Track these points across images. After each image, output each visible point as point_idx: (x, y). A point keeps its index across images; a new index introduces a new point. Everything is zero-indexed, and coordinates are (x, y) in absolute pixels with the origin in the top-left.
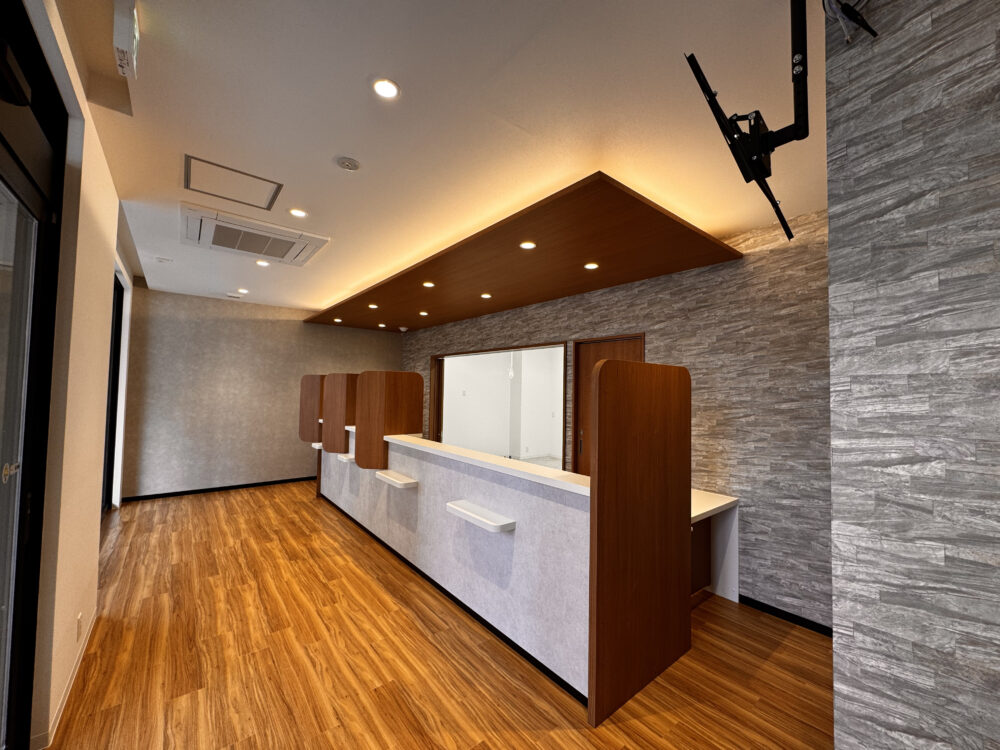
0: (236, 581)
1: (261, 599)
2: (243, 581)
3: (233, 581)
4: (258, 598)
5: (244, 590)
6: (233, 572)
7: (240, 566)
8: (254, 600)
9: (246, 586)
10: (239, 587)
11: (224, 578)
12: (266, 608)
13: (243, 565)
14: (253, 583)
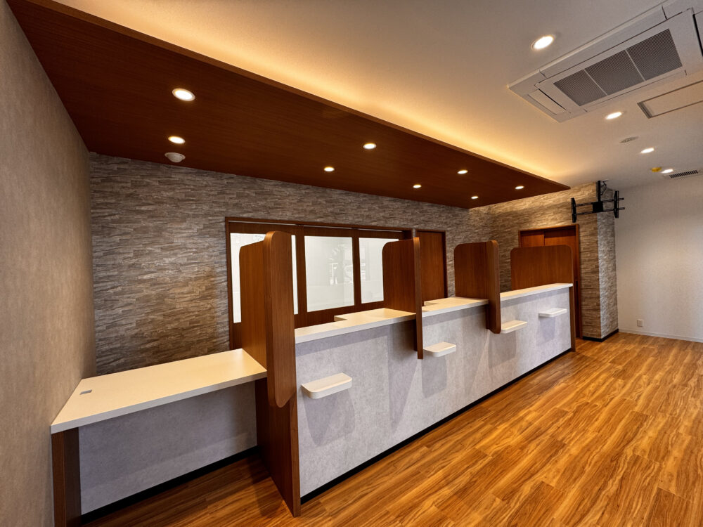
0: (644, 465)
1: (635, 435)
2: (636, 460)
3: (648, 467)
4: (639, 436)
5: (644, 451)
6: (638, 477)
7: (622, 478)
8: (642, 437)
9: (638, 453)
10: (646, 457)
11: (655, 479)
12: (638, 428)
13: (619, 478)
14: (629, 451)
